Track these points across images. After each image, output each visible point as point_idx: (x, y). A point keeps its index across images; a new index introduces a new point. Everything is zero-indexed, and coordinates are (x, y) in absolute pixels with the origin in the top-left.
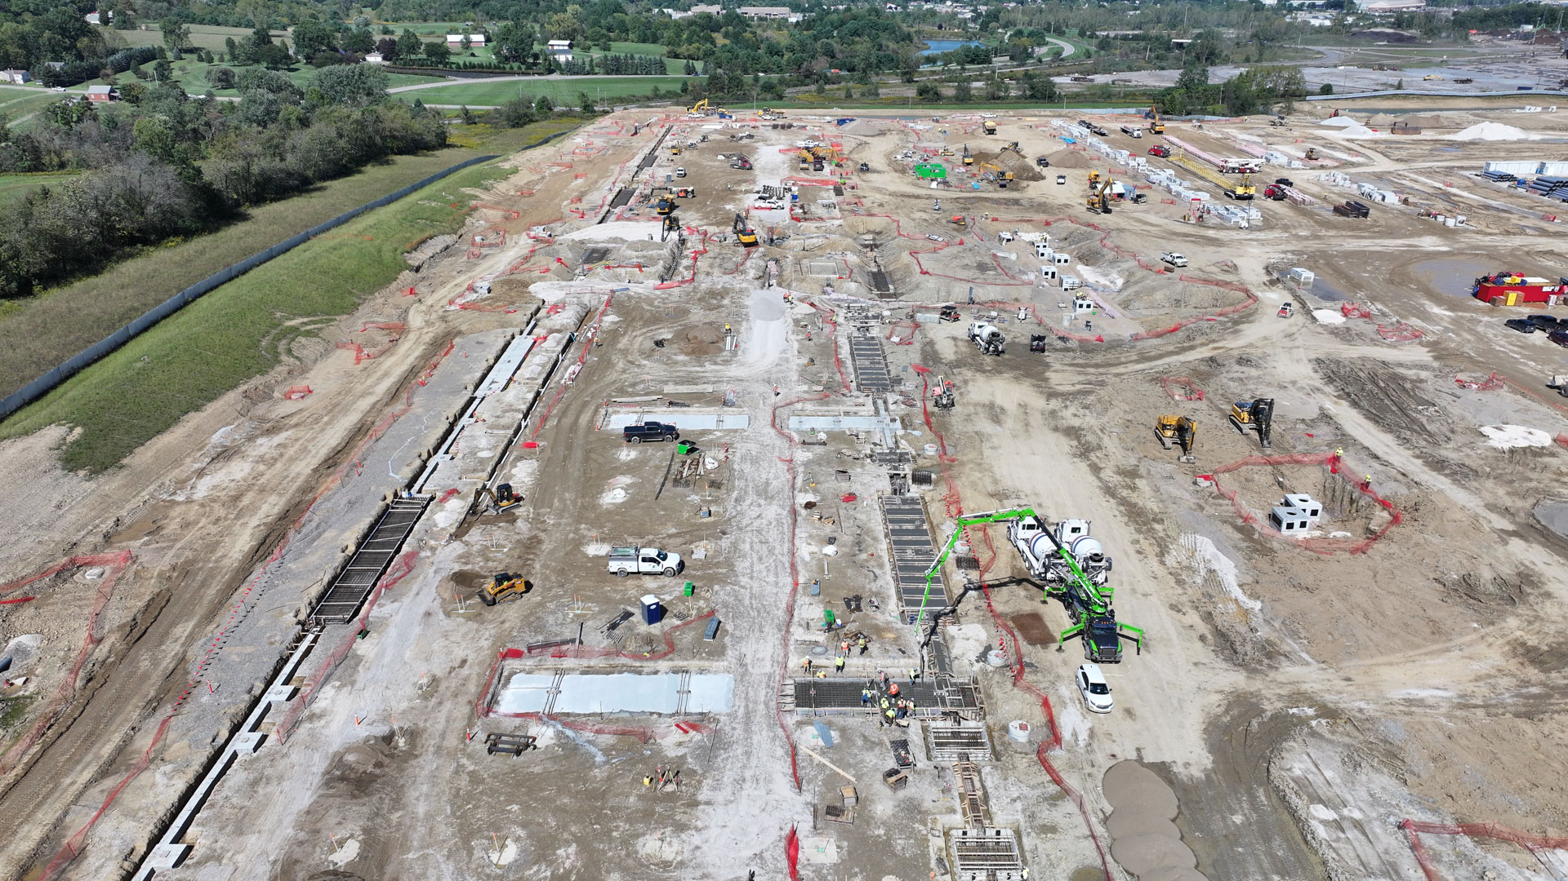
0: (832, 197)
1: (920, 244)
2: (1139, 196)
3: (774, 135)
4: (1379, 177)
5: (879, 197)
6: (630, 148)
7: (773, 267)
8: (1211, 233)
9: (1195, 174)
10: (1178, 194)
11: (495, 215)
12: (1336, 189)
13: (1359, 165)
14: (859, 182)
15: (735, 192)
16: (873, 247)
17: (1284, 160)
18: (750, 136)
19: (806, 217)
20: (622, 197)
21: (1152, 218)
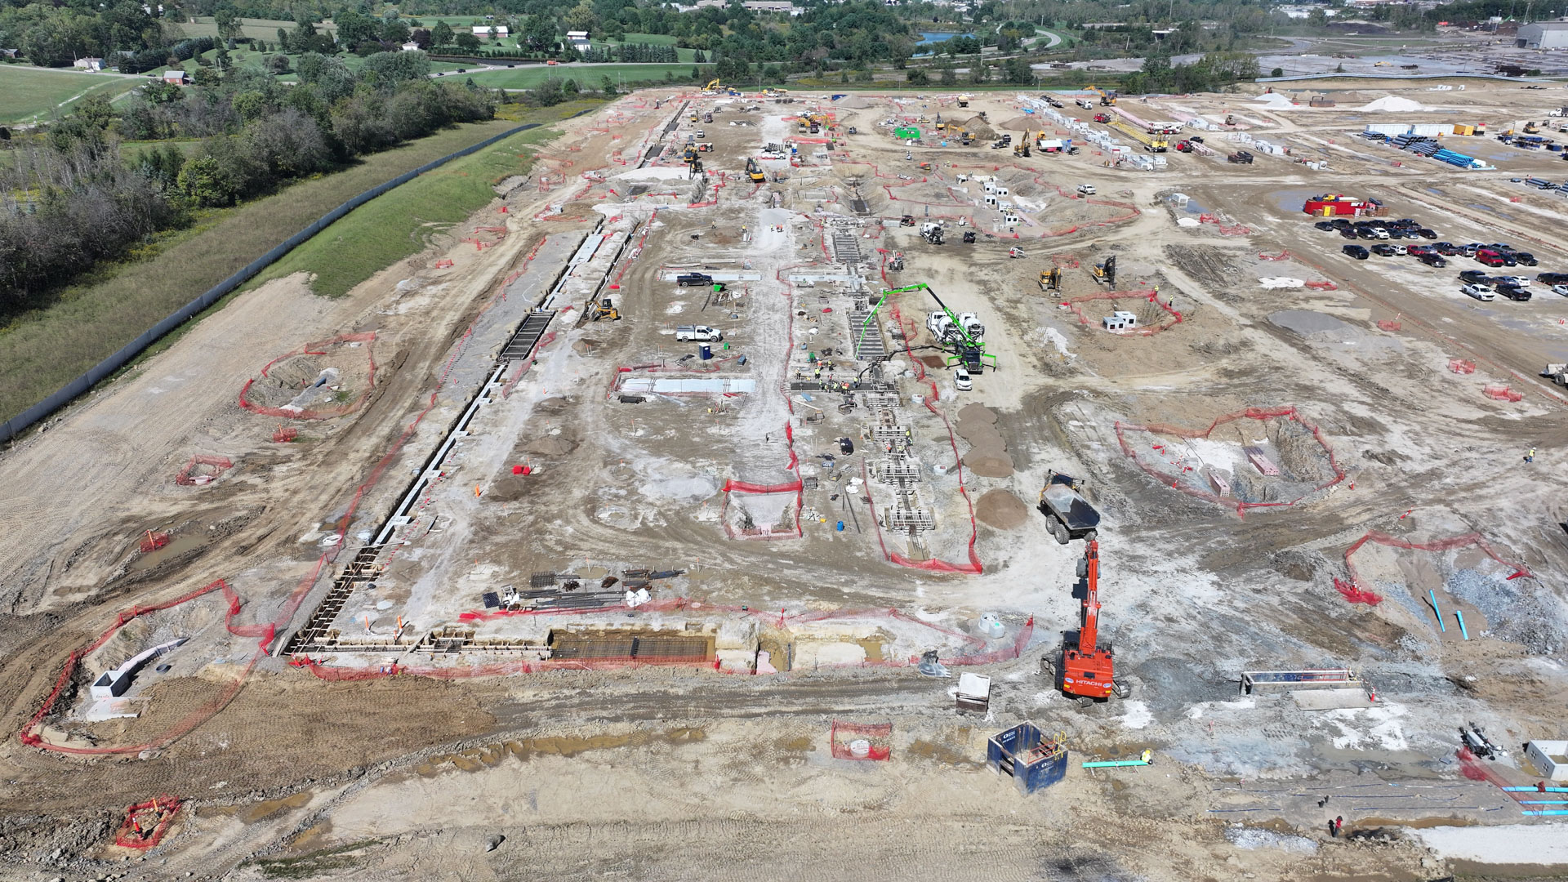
1: (892, 182)
2: (1073, 149)
3: (777, 108)
4: (1279, 137)
5: (863, 151)
6: (655, 118)
7: (776, 196)
8: (1123, 174)
9: (1126, 135)
10: (1107, 148)
11: (555, 164)
12: (1238, 146)
13: (1267, 128)
14: (847, 141)
15: (745, 148)
16: (854, 185)
17: (1204, 124)
18: (757, 109)
20: (654, 151)
21: (1080, 165)
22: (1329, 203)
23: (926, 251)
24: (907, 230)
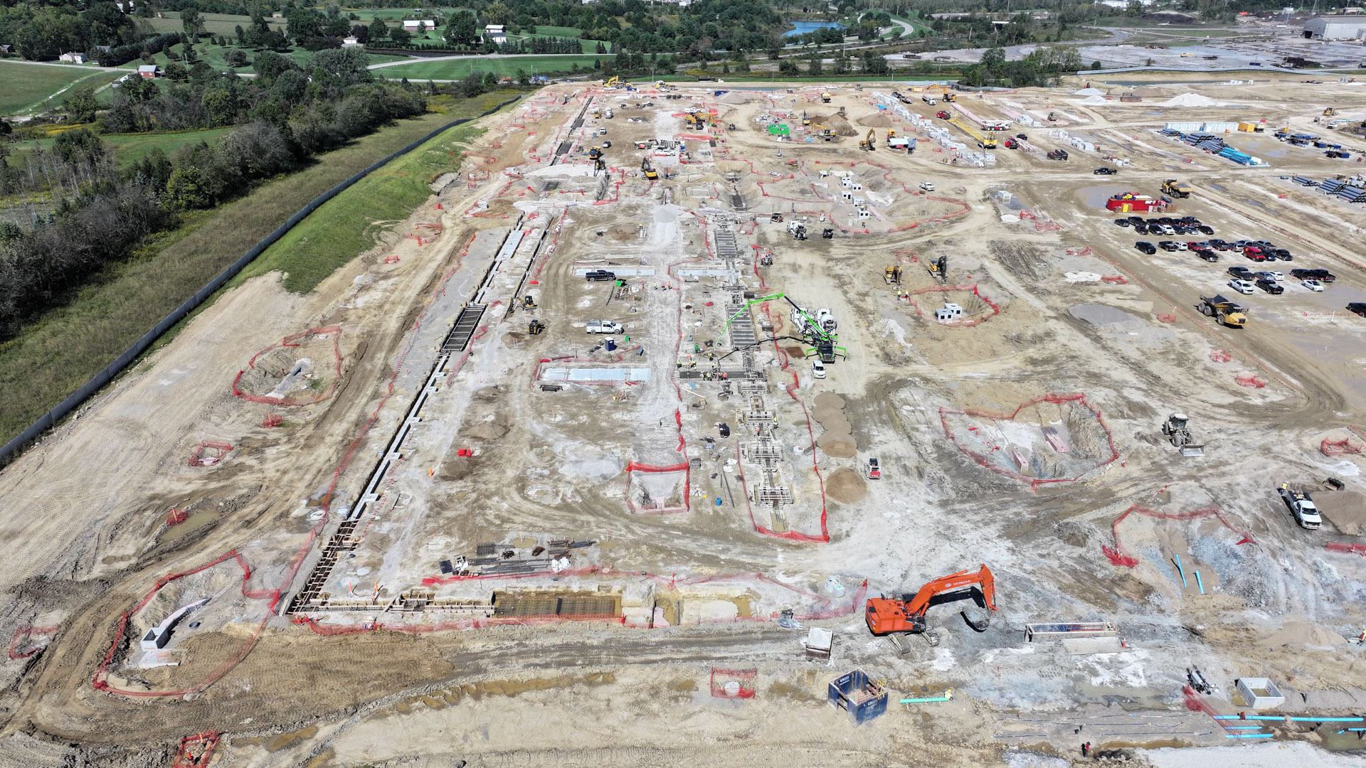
0: (708, 148)
1: (765, 178)
7: (667, 191)
8: (958, 170)
16: (733, 180)
19: (690, 160)
22: (1127, 201)
23: (791, 247)
24: (776, 225)
